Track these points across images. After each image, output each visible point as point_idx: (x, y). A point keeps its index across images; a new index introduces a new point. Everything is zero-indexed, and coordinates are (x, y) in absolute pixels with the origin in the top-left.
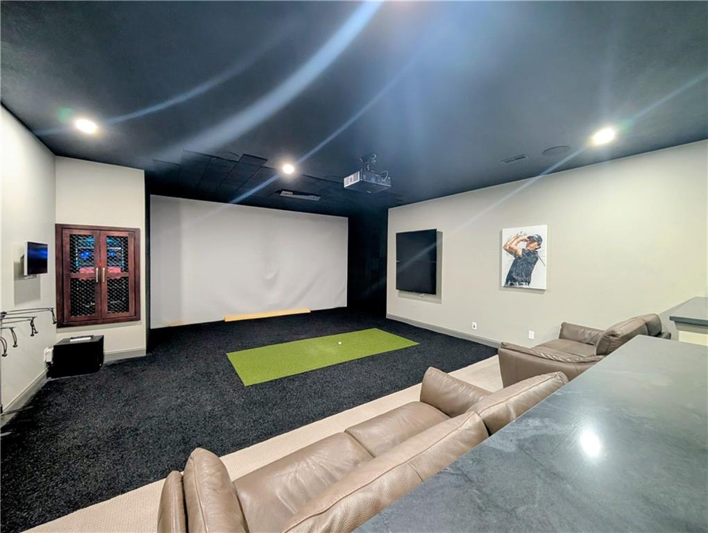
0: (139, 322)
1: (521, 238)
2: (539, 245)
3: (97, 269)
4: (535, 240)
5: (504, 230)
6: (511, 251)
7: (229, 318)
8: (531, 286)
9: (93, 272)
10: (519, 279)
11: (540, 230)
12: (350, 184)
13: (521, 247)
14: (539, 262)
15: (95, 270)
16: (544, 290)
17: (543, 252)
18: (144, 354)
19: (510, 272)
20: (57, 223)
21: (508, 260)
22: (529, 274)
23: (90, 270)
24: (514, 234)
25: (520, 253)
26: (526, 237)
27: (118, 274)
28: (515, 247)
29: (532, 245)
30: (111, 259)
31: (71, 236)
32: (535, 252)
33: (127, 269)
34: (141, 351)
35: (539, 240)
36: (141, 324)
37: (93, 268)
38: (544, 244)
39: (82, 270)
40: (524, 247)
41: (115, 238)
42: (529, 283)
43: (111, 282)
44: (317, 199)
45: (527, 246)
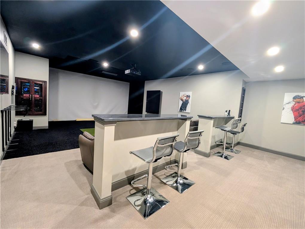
0: (46, 116)
1: (185, 96)
2: (189, 98)
3: (31, 95)
4: (188, 96)
5: (180, 93)
6: (182, 100)
7: (78, 120)
8: (186, 111)
9: (29, 96)
10: (183, 109)
11: (190, 93)
12: (127, 73)
13: (184, 98)
14: (189, 104)
15: (30, 95)
16: (189, 113)
17: (190, 101)
18: (48, 128)
19: (181, 107)
20: (16, 77)
21: (181, 103)
22: (186, 108)
23: (28, 95)
24: (183, 94)
25: (184, 100)
26: (186, 95)
27: (38, 98)
28: (183, 99)
29: (187, 98)
30: (36, 92)
31: (21, 82)
32: (188, 101)
33: (42, 96)
34: (46, 127)
35: (189, 97)
36: (46, 117)
37: (29, 94)
38: (191, 98)
39: (25, 95)
40: (185, 99)
41: (37, 84)
42: (186, 110)
43: (36, 100)
44: (116, 75)
45: (186, 98)
